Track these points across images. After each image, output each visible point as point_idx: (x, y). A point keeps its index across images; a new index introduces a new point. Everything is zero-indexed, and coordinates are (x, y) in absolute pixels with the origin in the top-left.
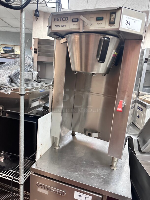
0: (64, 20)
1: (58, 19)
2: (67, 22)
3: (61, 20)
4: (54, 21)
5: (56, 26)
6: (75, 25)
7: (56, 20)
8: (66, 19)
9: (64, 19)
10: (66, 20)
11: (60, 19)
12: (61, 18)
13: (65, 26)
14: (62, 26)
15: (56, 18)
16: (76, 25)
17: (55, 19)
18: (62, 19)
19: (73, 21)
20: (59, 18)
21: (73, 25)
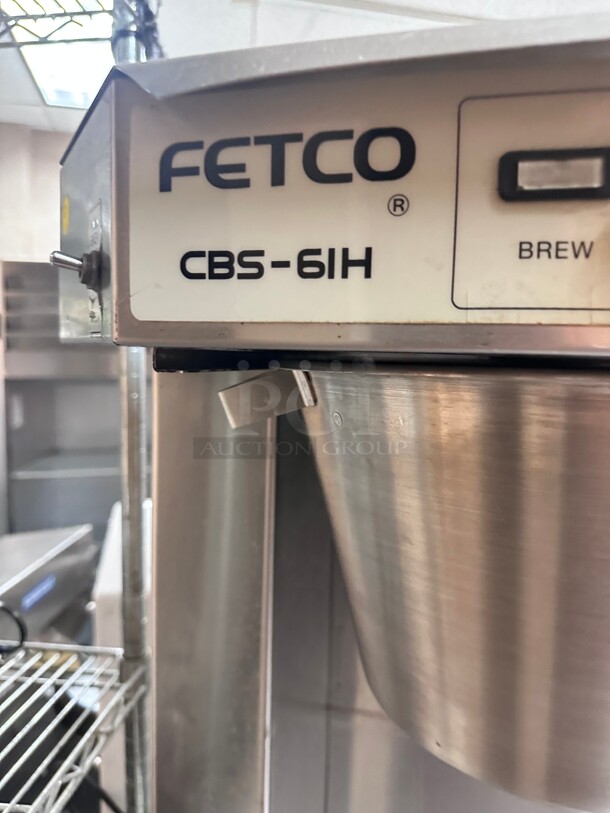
0: (346, 178)
1: (226, 157)
2: (399, 205)
3: (278, 178)
4: (165, 187)
5: (194, 266)
6: (552, 250)
7: (192, 171)
8: (385, 153)
9: (336, 157)
10: (373, 176)
11: (258, 161)
12: (278, 145)
13: (356, 272)
14: (310, 265)
15: (198, 145)
16: (583, 250)
17: (181, 160)
18: (294, 154)
19: (509, 191)
20: (243, 142)
21: (525, 250)
